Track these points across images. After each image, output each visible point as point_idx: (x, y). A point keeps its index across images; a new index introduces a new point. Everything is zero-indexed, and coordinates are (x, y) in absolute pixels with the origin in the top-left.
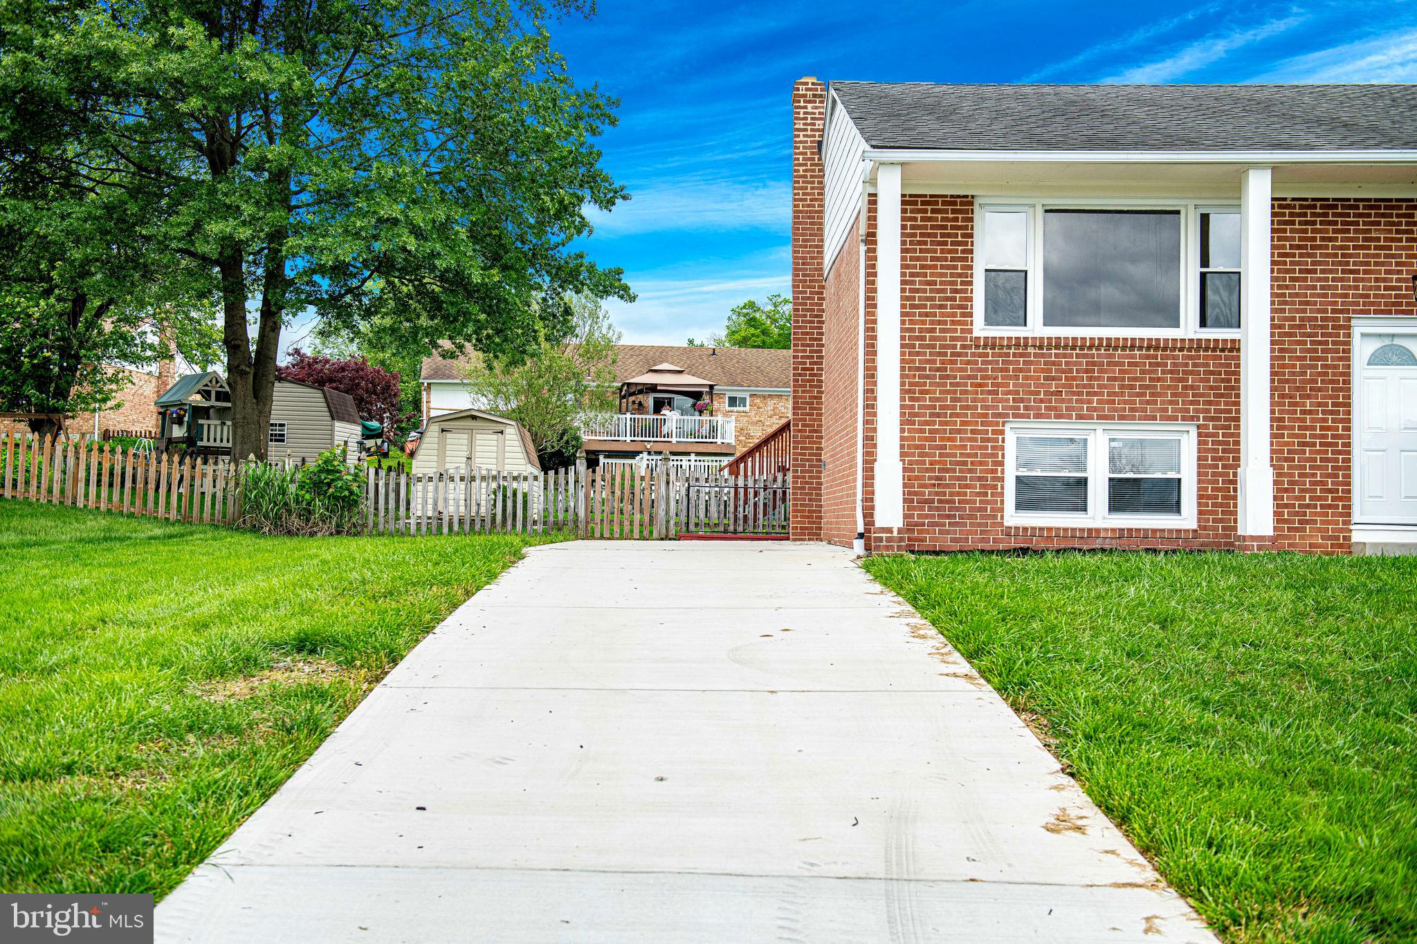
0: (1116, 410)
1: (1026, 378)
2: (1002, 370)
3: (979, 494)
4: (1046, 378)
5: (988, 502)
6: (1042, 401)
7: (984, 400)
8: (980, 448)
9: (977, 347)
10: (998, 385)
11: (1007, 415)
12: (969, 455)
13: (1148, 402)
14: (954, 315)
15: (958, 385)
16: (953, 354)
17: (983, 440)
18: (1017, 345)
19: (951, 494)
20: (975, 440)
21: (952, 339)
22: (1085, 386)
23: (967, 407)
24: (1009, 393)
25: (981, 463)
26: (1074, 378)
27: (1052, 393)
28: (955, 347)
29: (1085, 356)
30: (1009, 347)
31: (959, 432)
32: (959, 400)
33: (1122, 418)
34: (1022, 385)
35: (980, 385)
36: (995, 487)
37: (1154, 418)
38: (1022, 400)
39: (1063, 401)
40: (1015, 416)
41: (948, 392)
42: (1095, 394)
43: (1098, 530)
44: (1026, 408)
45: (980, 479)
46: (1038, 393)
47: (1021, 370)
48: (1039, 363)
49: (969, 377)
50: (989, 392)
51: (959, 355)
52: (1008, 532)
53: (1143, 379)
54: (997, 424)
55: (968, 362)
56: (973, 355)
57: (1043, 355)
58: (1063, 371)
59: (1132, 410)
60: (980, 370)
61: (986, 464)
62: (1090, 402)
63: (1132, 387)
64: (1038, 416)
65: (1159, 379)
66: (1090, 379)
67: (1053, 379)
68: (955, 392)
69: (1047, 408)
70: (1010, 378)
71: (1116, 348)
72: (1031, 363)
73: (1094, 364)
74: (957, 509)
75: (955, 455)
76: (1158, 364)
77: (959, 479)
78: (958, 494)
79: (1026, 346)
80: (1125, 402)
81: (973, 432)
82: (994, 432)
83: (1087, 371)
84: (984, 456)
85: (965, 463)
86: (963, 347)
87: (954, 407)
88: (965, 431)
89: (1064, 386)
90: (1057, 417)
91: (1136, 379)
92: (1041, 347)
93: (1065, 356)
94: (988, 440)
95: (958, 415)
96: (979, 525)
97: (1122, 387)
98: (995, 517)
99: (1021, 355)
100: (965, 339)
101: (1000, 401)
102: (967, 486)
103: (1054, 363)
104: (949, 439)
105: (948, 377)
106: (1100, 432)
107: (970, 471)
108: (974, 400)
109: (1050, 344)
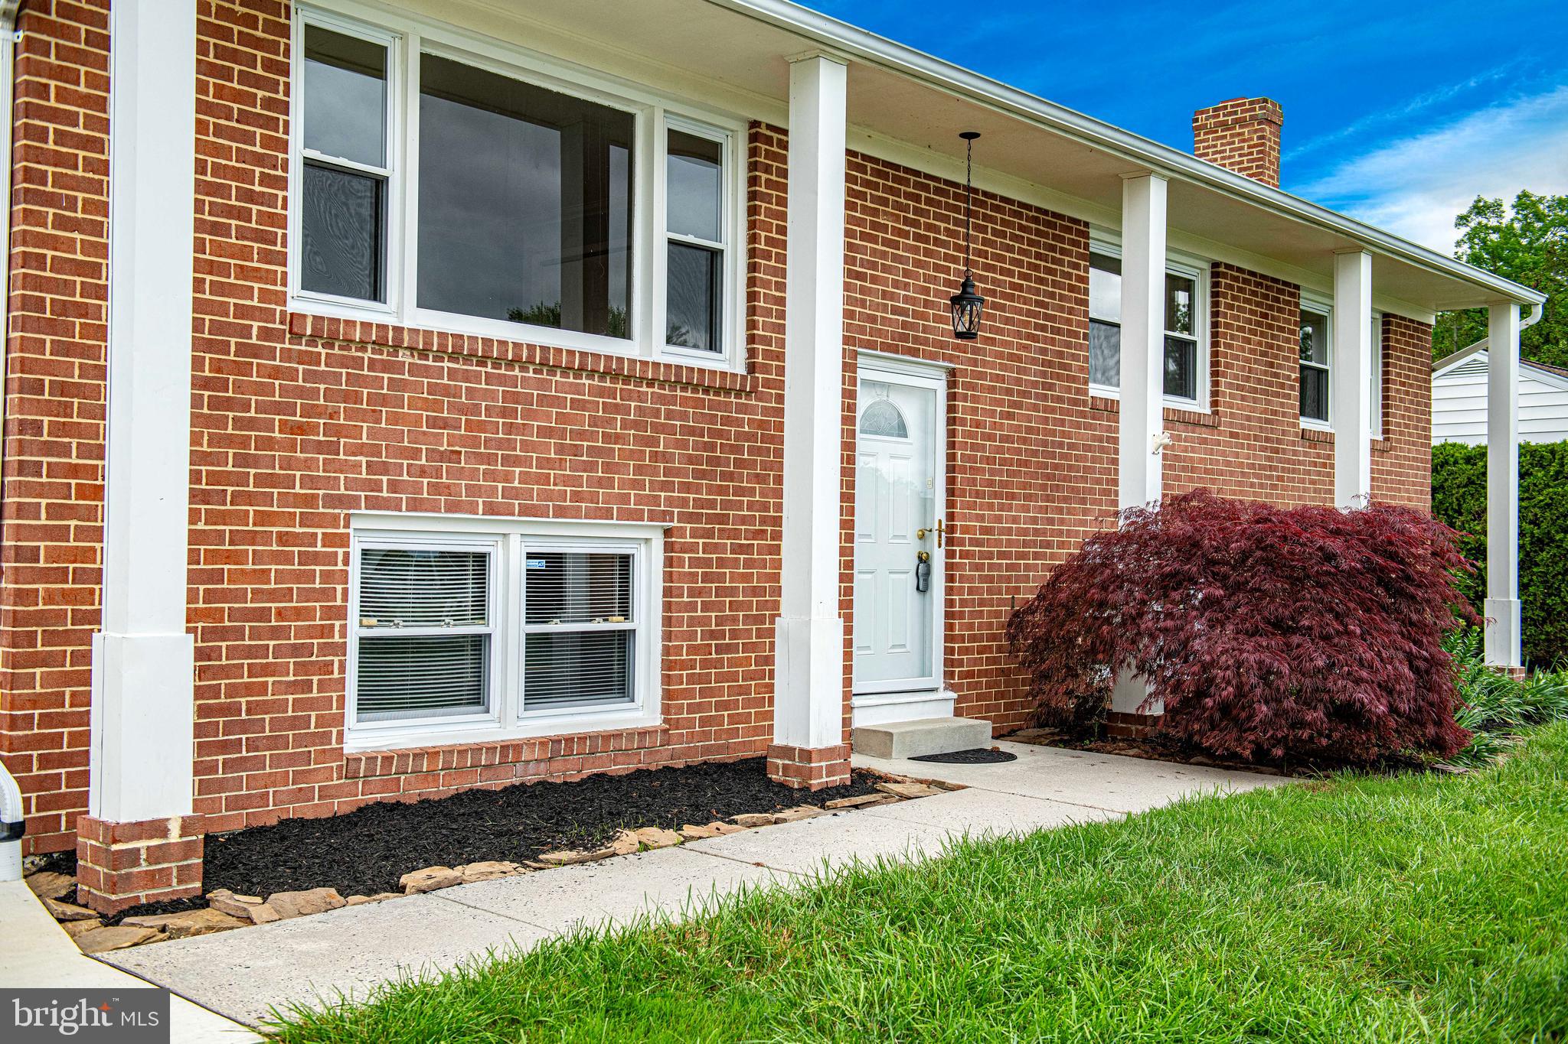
0: (548, 496)
1: (394, 419)
2: (346, 397)
3: (292, 687)
4: (433, 423)
5: (311, 704)
6: (423, 472)
7: (308, 464)
8: (299, 576)
9: (297, 337)
10: (339, 431)
11: (353, 502)
12: (272, 596)
13: (600, 483)
14: (245, 253)
15: (251, 424)
16: (241, 349)
17: (305, 558)
18: (380, 343)
19: (232, 691)
20: (288, 558)
21: (242, 312)
22: (500, 444)
23: (271, 480)
24: (359, 450)
25: (299, 614)
26: (482, 426)
27: (442, 456)
28: (246, 332)
29: (502, 380)
30: (362, 346)
31: (252, 538)
32: (254, 461)
33: (560, 512)
34: (386, 435)
35: (300, 429)
36: (327, 668)
37: (607, 514)
38: (385, 469)
39: (460, 473)
40: (373, 503)
41: (230, 441)
42: (517, 461)
43: (517, 747)
44: (394, 486)
45: (296, 650)
46: (415, 454)
47: (384, 400)
48: (417, 387)
49: (277, 408)
50: (320, 447)
51: (255, 352)
52: (351, 768)
53: (593, 436)
54: (334, 521)
55: (276, 373)
56: (287, 355)
57: (426, 371)
58: (462, 410)
59: (577, 497)
60: (301, 393)
61: (308, 614)
62: (507, 478)
63: (576, 451)
64: (415, 505)
65: (617, 439)
66: (510, 428)
67: (445, 424)
68: (244, 442)
69: (435, 489)
70: (363, 416)
71: (552, 372)
72: (402, 385)
73: (516, 398)
74: (244, 726)
75: (241, 596)
76: (616, 408)
77: (250, 652)
78: (249, 689)
79: (397, 346)
80: (566, 481)
81: (283, 538)
82: (329, 539)
83: (504, 413)
84: (306, 595)
85: (263, 615)
86: (265, 333)
87: (243, 480)
88: (266, 538)
89: (463, 441)
90: (452, 507)
91: (581, 435)
92: (423, 354)
93: (467, 377)
94: (316, 558)
95: (250, 498)
96: (293, 759)
97: (561, 449)
98: (325, 738)
99: (387, 367)
100: (269, 315)
101: (343, 467)
102: (267, 670)
103: (446, 391)
104: (229, 557)
105: (228, 404)
106: (515, 541)
107: (276, 633)
108: (287, 464)
109: (442, 349)
